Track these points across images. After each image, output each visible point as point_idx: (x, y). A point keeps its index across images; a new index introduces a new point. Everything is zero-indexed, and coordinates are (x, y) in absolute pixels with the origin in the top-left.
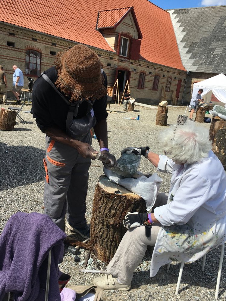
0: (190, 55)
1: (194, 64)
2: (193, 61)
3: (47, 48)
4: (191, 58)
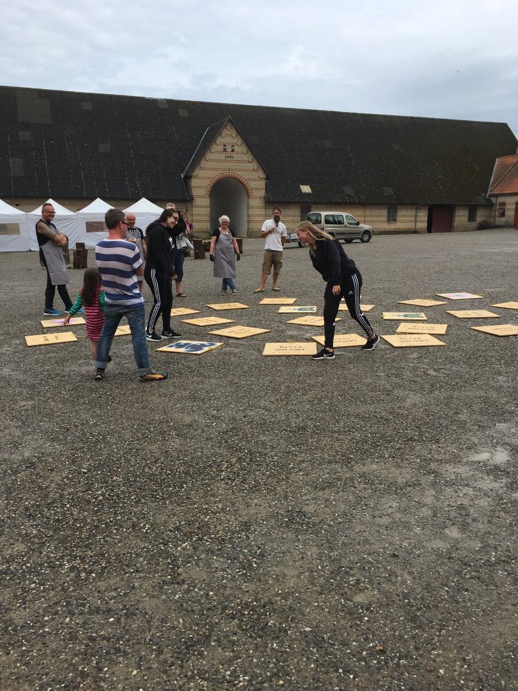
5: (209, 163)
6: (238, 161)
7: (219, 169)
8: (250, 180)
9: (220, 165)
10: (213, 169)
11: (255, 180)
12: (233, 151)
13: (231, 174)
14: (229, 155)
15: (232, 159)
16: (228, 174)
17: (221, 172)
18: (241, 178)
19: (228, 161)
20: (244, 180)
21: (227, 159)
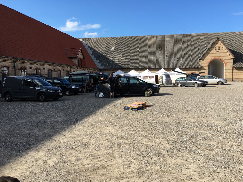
0: (98, 61)
1: (102, 65)
2: (100, 64)
3: (62, 69)
4: (99, 62)
5: (209, 54)
6: (221, 53)
8: (226, 59)
9: (213, 55)
10: (210, 56)
11: (228, 59)
12: (219, 49)
15: (218, 52)
16: (216, 58)
17: (214, 57)
18: (222, 59)
19: (217, 53)
20: (223, 60)
21: (216, 52)
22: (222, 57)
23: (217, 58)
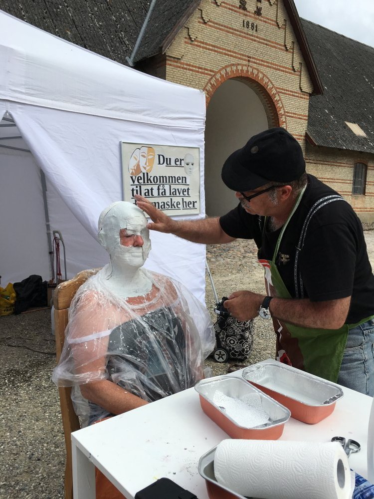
5: (207, 30)
6: (267, 43)
7: (227, 53)
8: (286, 92)
9: (229, 41)
10: (215, 49)
11: (292, 94)
12: (258, 12)
13: (252, 70)
14: (251, 20)
15: (255, 33)
16: (245, 68)
17: (234, 61)
18: (270, 86)
19: (247, 36)
20: (274, 91)
21: (245, 30)
22: (269, 72)
23: (250, 70)
